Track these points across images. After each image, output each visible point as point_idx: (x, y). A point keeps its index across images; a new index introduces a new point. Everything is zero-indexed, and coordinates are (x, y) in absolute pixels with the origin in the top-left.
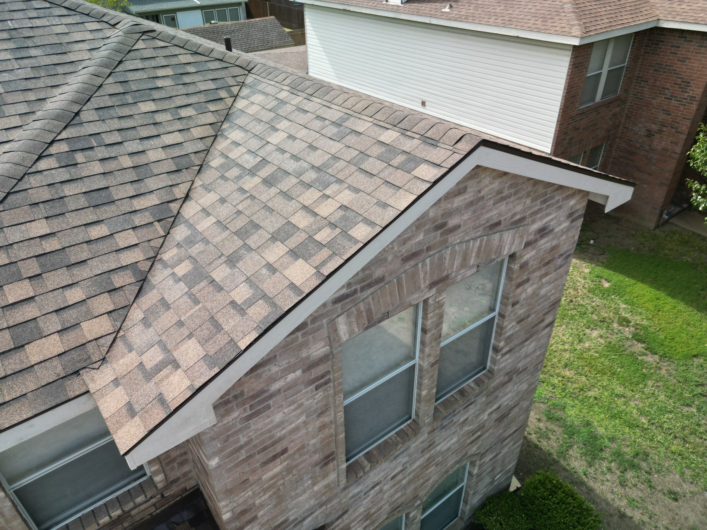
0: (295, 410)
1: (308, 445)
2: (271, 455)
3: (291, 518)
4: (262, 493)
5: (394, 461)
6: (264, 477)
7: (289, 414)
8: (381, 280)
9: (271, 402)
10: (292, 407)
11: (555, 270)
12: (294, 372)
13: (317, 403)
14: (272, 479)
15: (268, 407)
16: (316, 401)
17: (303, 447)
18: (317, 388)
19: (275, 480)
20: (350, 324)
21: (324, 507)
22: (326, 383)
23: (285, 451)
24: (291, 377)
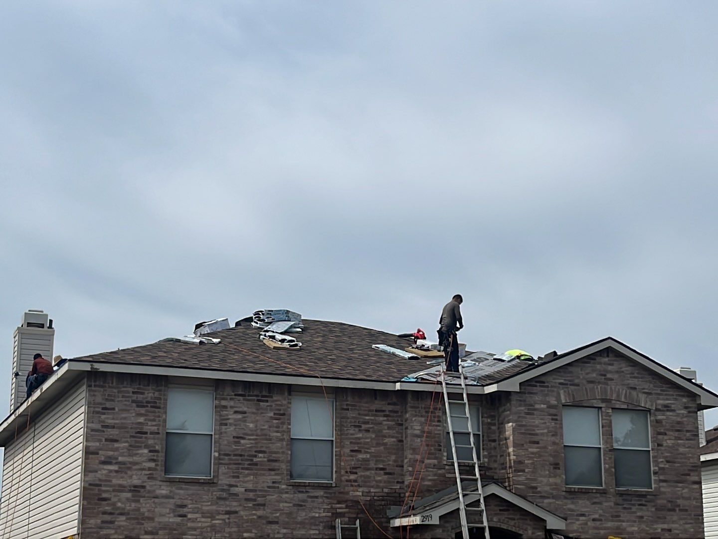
0: (543, 423)
1: (548, 449)
2: (533, 440)
3: (539, 489)
4: (527, 459)
5: (593, 506)
6: (530, 450)
7: (541, 424)
8: (578, 385)
9: (535, 412)
10: (542, 421)
11: (687, 440)
12: (544, 404)
13: (552, 427)
14: (533, 453)
15: (533, 414)
16: (551, 426)
17: (545, 447)
18: (552, 419)
19: (533, 456)
20: (565, 396)
21: (554, 500)
22: (557, 420)
23: (538, 443)
24: (542, 406)
